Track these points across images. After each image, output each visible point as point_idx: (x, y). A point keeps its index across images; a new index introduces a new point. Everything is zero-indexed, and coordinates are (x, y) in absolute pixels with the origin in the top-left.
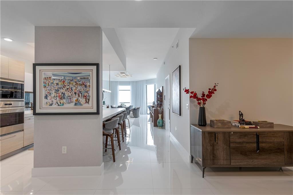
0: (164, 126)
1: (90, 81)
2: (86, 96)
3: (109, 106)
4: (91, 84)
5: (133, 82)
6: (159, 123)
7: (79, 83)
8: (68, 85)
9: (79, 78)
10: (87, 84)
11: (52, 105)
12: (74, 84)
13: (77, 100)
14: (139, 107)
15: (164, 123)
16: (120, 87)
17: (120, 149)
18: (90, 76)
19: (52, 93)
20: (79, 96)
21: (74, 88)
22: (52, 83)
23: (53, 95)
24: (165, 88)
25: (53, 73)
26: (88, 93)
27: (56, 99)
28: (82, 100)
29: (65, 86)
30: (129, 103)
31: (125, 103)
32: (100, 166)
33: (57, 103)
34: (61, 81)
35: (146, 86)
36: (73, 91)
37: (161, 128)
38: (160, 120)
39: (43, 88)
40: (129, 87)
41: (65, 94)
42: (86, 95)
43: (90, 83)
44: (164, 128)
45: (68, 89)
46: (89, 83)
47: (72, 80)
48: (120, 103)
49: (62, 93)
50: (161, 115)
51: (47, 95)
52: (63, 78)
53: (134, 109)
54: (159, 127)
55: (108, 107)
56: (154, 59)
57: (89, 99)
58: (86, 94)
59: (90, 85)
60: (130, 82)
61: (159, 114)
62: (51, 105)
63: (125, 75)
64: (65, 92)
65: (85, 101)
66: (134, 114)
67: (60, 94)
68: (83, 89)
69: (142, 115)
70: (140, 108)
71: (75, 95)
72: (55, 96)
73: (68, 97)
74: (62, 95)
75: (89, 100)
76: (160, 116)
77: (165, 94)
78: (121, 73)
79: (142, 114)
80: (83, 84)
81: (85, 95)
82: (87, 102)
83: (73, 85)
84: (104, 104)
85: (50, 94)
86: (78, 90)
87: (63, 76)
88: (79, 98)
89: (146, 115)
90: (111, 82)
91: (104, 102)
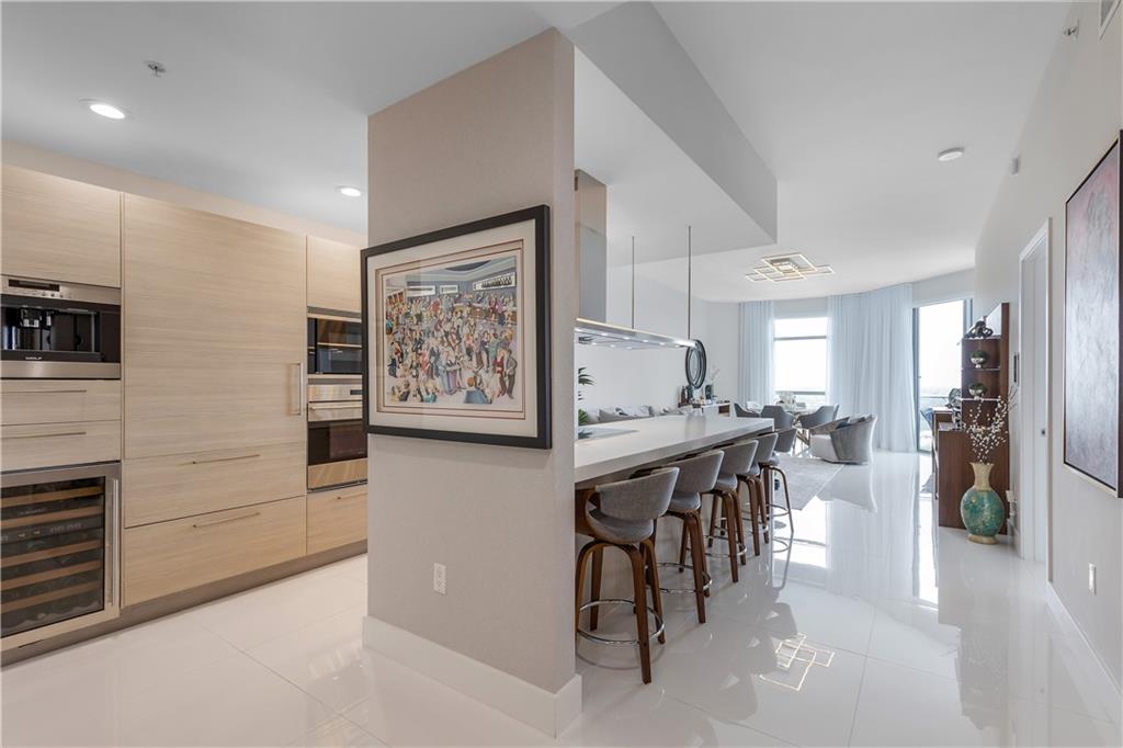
0: (1013, 534)
1: (514, 297)
2: (501, 364)
3: (728, 406)
4: (519, 309)
5: (841, 299)
6: (975, 510)
7: (480, 305)
8: (449, 320)
9: (479, 286)
10: (504, 308)
11: (406, 400)
12: (465, 314)
13: (474, 381)
14: (866, 416)
15: (1012, 514)
16: (782, 326)
17: (702, 620)
18: (514, 269)
19: (407, 353)
20: (480, 362)
21: (465, 331)
22: (407, 315)
23: (408, 361)
24: (1017, 315)
25: (407, 276)
26: (511, 347)
27: (417, 376)
28: (491, 382)
29: (440, 322)
30: (823, 393)
31: (795, 393)
32: (555, 693)
33: (420, 393)
34: (429, 303)
35: (915, 312)
36: (462, 344)
37: (985, 539)
38: (985, 495)
39: (385, 336)
40: (821, 324)
41: (439, 354)
42: (503, 358)
43: (515, 305)
44: (1013, 546)
45: (447, 334)
46: (512, 304)
47: (460, 295)
48: (778, 392)
49: (433, 353)
50: (990, 466)
51: (394, 360)
52: (433, 293)
53: (843, 425)
54: (974, 533)
55: (723, 410)
56: (942, 158)
57: (514, 375)
58: (502, 354)
59: (514, 313)
60: (826, 298)
61: (977, 461)
62: (404, 397)
63: (790, 271)
64: (441, 348)
65: (499, 386)
66: (839, 445)
67: (427, 358)
68: (493, 332)
69: (884, 456)
70: (871, 418)
71: (466, 358)
72: (414, 364)
73: (448, 369)
74: (433, 358)
75: (512, 378)
76: (981, 471)
77: (1017, 346)
78: (772, 262)
79: (890, 449)
80: (495, 311)
81: (499, 360)
82: (507, 389)
83: (461, 317)
84: (708, 397)
85: (402, 354)
86: (476, 336)
87: (431, 283)
88: (481, 372)
89: (913, 455)
90: (741, 306)
91: (709, 388)
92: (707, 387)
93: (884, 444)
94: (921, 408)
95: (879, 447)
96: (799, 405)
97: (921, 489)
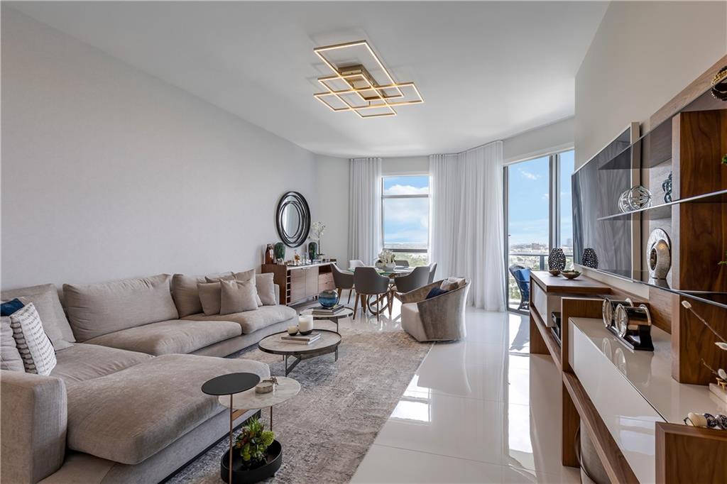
5: (441, 157)
14: (459, 280)
30: (425, 251)
35: (506, 171)
53: (435, 291)
55: (325, 270)
60: (428, 156)
66: (428, 318)
70: (464, 284)
79: (483, 308)
89: (503, 316)
90: (351, 161)
91: (312, 247)
92: (310, 244)
93: (478, 303)
94: (510, 265)
95: (473, 305)
96: (399, 263)
97: (510, 346)
